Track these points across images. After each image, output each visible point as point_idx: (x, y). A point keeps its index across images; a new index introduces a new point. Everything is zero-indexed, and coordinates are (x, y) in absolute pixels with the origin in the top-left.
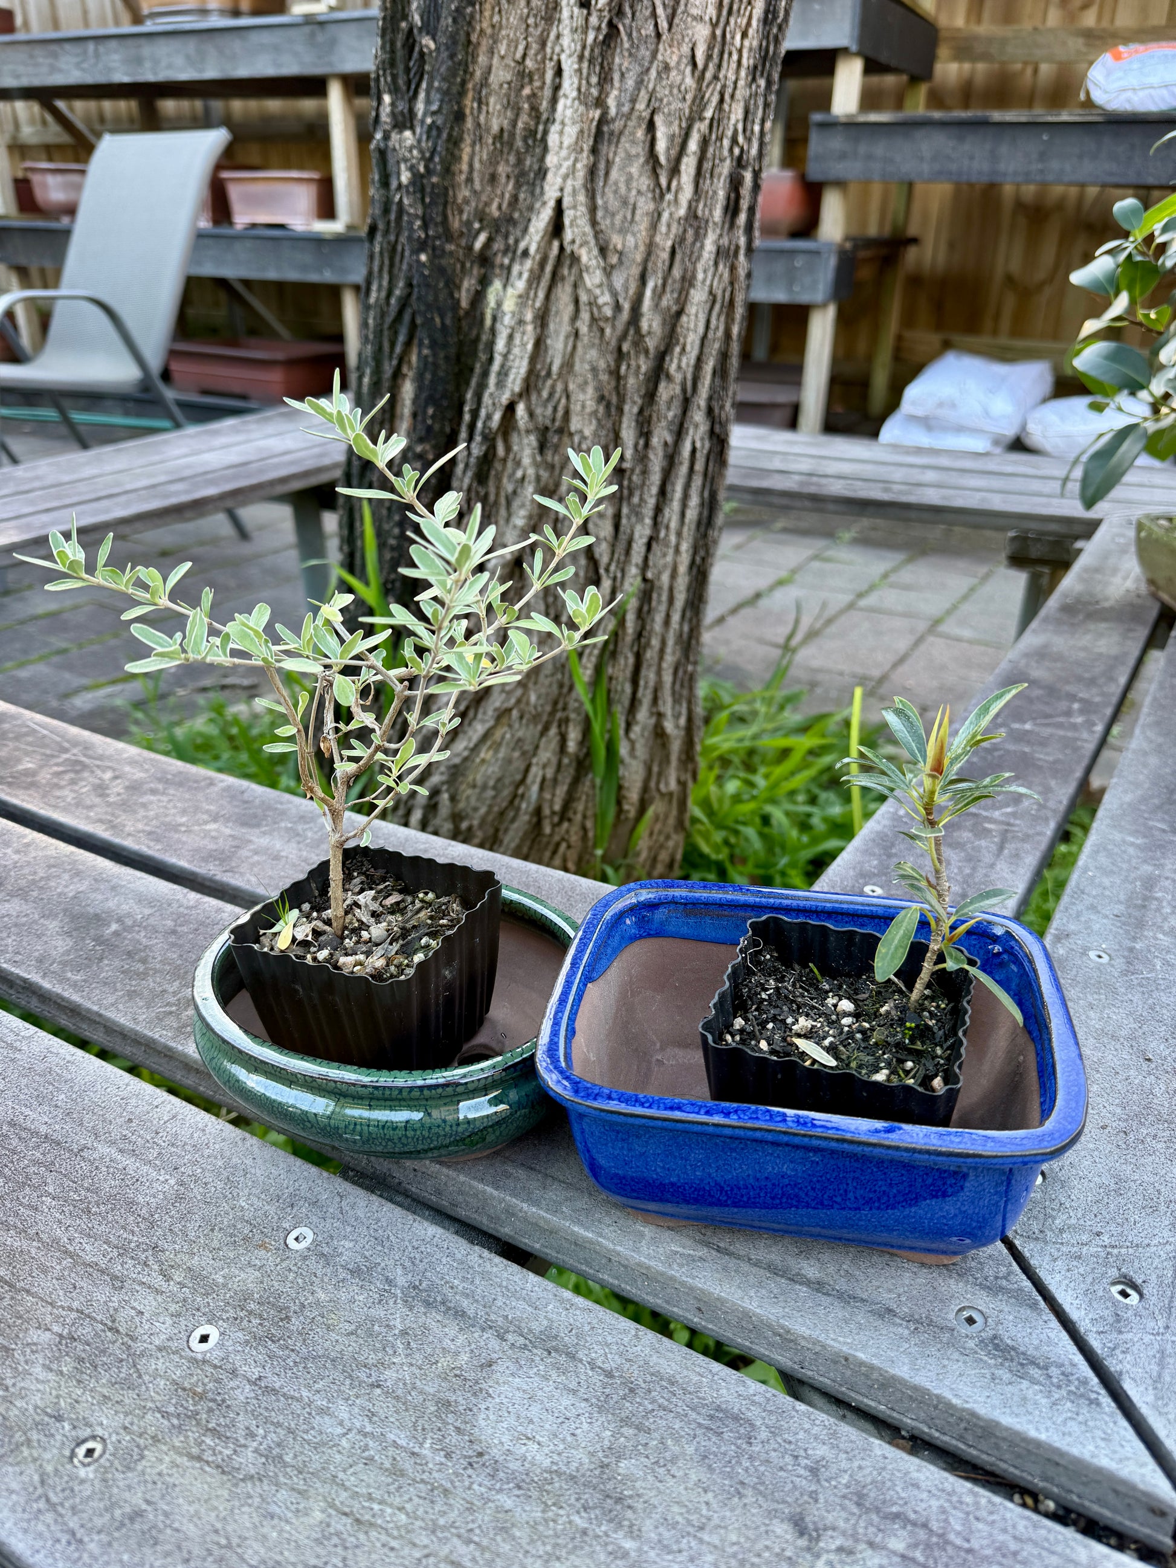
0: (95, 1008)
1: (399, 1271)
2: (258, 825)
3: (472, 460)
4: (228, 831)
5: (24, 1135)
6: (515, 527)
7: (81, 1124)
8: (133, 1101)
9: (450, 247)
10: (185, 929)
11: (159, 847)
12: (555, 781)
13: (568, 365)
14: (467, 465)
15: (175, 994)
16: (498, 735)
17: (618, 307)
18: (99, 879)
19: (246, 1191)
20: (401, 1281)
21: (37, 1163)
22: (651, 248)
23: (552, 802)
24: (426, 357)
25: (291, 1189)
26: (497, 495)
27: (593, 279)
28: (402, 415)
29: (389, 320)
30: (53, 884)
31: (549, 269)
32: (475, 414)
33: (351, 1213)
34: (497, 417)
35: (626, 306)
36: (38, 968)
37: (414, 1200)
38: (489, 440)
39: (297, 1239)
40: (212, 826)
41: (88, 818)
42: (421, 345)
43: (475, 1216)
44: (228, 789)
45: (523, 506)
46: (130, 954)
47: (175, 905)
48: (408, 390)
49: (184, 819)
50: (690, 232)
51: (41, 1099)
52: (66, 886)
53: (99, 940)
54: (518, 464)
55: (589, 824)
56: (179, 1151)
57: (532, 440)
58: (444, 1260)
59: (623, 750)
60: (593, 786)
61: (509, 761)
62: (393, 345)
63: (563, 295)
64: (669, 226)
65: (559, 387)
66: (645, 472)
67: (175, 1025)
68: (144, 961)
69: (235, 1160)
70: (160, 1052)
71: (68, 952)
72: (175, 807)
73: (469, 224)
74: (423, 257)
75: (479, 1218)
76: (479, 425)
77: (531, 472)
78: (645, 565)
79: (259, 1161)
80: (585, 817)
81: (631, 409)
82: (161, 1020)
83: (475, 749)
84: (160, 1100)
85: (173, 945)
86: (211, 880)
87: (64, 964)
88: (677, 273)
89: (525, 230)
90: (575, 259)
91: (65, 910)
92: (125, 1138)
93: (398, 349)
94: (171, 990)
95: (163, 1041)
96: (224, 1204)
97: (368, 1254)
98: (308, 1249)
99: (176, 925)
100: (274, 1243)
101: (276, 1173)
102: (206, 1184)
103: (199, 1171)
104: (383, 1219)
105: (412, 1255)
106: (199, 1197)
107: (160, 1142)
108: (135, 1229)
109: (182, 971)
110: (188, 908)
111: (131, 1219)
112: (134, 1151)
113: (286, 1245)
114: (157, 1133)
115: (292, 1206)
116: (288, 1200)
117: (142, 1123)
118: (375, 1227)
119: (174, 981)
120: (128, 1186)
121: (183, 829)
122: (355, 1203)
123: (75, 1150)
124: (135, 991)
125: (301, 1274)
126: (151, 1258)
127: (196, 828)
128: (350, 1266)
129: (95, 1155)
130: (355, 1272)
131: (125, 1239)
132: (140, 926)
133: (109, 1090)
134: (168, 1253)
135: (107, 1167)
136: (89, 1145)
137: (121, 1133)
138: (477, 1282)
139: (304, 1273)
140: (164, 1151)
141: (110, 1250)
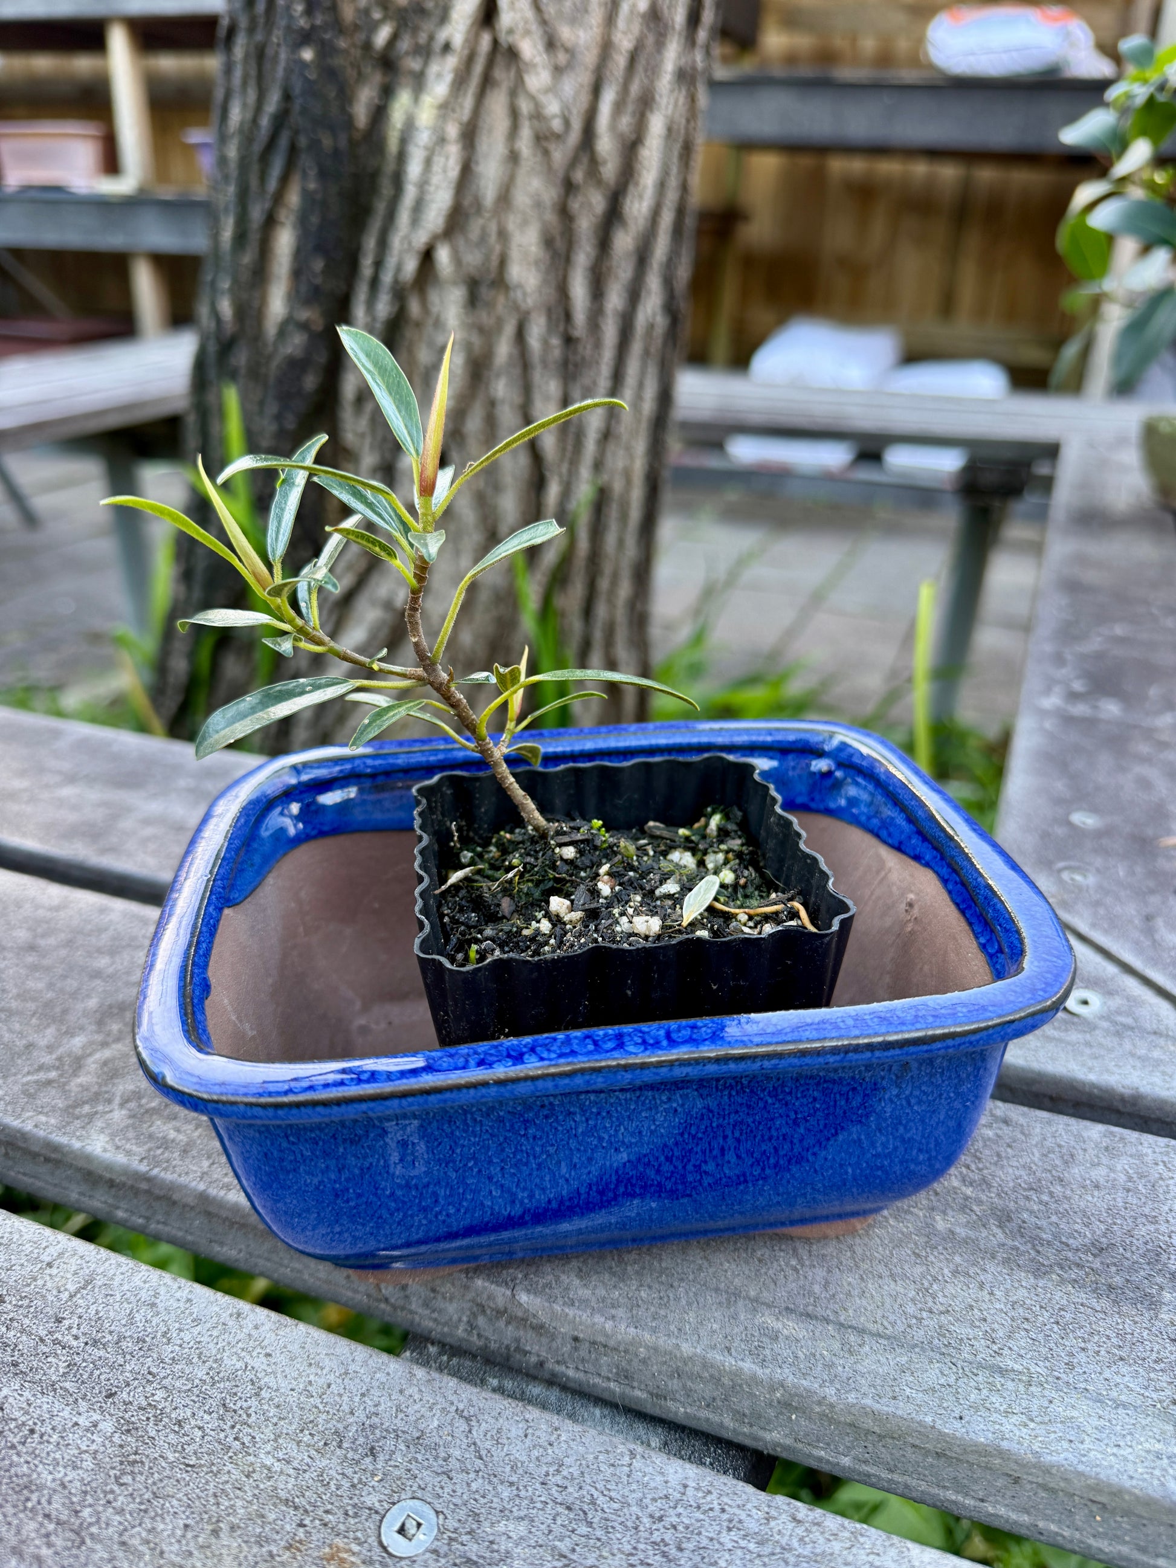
4: (96, 796)
9: (342, 43)
10: (52, 941)
13: (504, 198)
15: (50, 1048)
17: (567, 123)
19: (269, 1431)
22: (606, 47)
24: (311, 192)
25: (360, 1415)
27: (538, 80)
28: (277, 277)
29: (257, 148)
31: (478, 68)
32: (378, 264)
33: (498, 1454)
34: (411, 266)
35: (577, 125)
37: (564, 1388)
38: (400, 294)
39: (402, 1531)
40: (66, 791)
42: (305, 176)
43: (704, 1414)
48: (285, 241)
50: (650, 40)
54: (438, 324)
56: (110, 1355)
57: (460, 294)
58: (726, 1539)
62: (263, 177)
63: (497, 104)
64: (629, 21)
65: (493, 228)
66: (598, 345)
67: (61, 1104)
69: (229, 1363)
70: (35, 1156)
73: (366, 12)
74: (307, 55)
75: (715, 1418)
76: (387, 278)
77: (456, 336)
78: (598, 466)
81: (583, 258)
82: (31, 1096)
84: (53, 1251)
85: (34, 968)
88: (635, 88)
89: (444, 17)
90: (513, 54)
93: (272, 184)
94: (43, 1043)
95: (42, 1133)
96: (229, 1467)
97: (563, 1546)
98: (435, 1552)
99: (35, 937)
100: (356, 1548)
101: (322, 1381)
102: (179, 1423)
103: (160, 1394)
104: (567, 1461)
105: (656, 1537)
106: (171, 1457)
107: (68, 1339)
108: (45, 1551)
109: (58, 1010)
110: (51, 909)
111: (30, 1527)
112: (15, 1364)
113: (385, 1549)
114: (59, 1321)
115: (372, 1451)
116: (361, 1440)
117: (26, 1302)
118: (558, 1479)
119: (48, 1026)
120: (13, 1447)
121: (23, 796)
122: (499, 1432)
127: (44, 795)
140: (78, 1359)
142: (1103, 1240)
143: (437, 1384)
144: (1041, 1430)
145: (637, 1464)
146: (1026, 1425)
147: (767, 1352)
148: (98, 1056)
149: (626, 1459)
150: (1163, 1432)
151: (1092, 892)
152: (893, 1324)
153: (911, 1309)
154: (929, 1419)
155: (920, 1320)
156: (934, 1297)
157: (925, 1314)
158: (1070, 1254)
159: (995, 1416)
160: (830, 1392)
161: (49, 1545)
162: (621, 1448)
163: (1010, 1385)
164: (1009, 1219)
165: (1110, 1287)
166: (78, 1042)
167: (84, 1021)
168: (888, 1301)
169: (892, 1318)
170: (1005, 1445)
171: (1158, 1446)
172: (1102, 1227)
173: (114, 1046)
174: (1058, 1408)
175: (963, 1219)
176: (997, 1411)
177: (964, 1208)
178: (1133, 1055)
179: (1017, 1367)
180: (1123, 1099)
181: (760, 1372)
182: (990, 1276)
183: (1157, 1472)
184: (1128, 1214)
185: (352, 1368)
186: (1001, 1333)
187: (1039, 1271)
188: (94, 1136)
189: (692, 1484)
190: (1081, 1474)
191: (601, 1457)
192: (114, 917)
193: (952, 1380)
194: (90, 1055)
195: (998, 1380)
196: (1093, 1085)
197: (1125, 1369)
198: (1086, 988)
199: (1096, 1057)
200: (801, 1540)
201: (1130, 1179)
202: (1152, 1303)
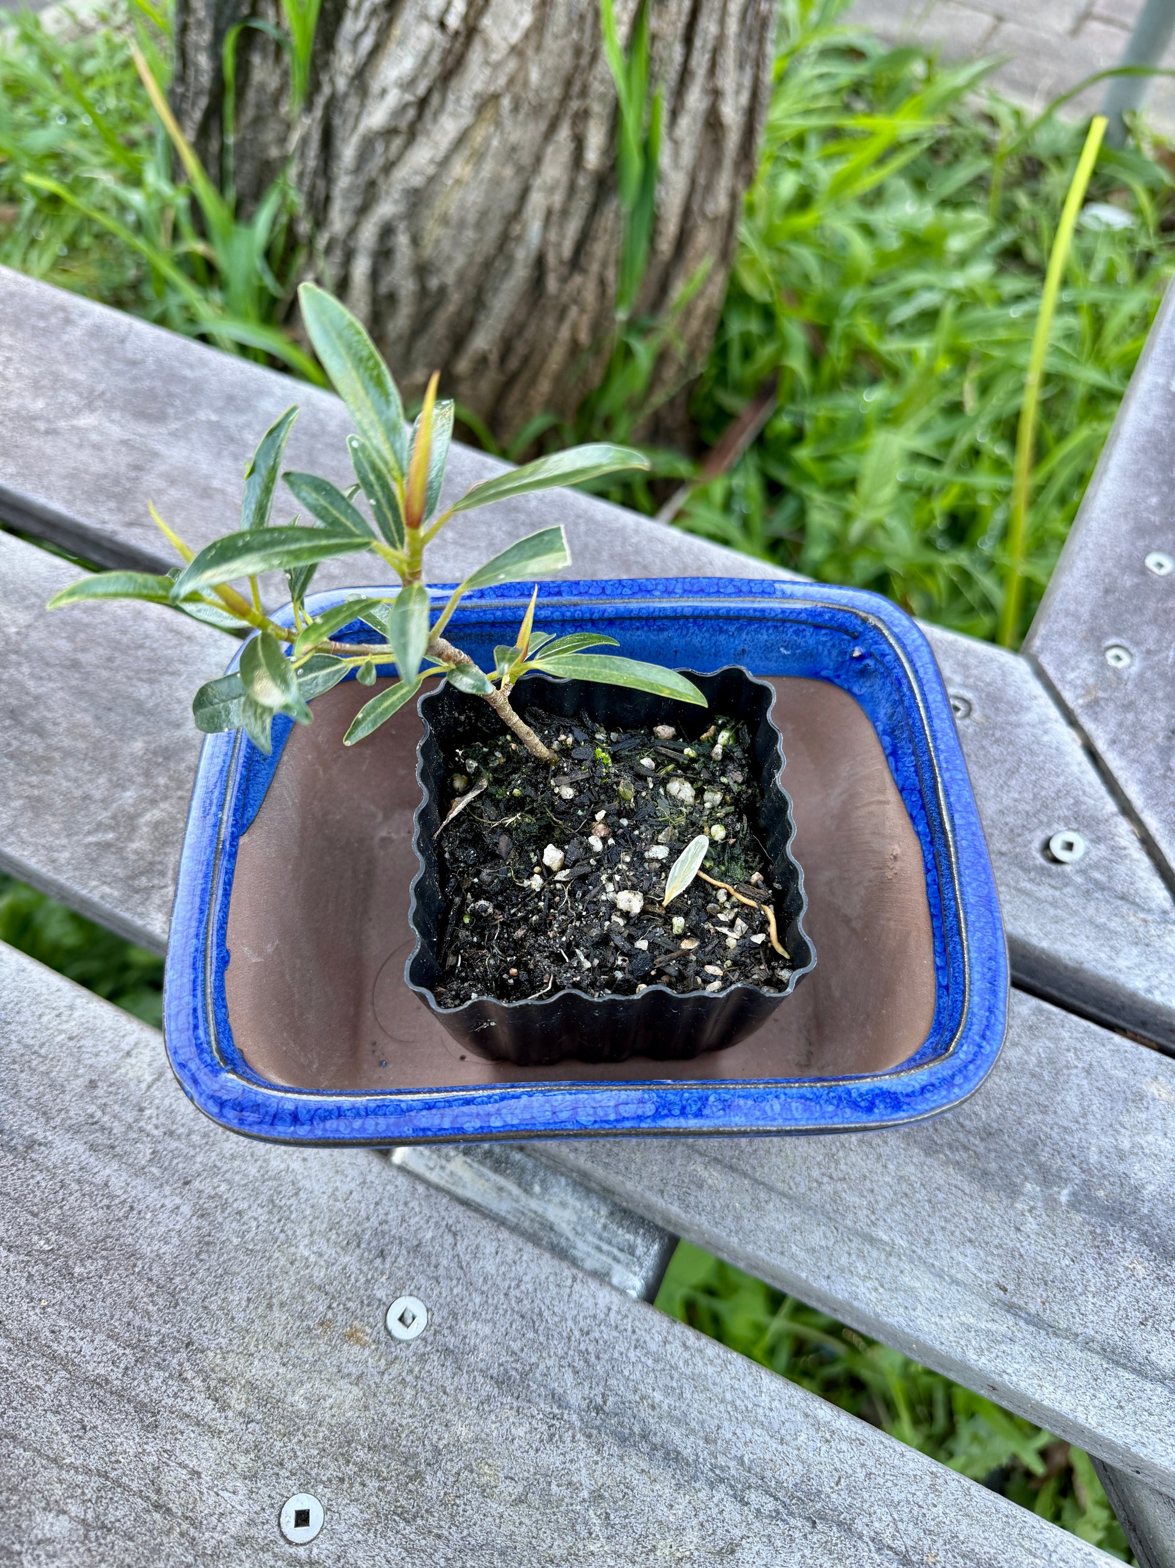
1: (569, 1376)
2: (159, 418)
4: (116, 432)
7: (16, 1095)
8: (88, 1043)
12: (565, 213)
15: (105, 802)
16: (478, 137)
19: (305, 1229)
20: (575, 1397)
23: (559, 245)
25: (374, 1222)
33: (475, 1267)
39: (401, 1319)
40: (86, 420)
44: (97, 332)
46: (14, 715)
49: (40, 404)
55: (611, 274)
58: (632, 1354)
59: (664, 159)
60: (617, 215)
61: (496, 182)
67: (120, 873)
68: (38, 730)
72: (19, 376)
80: (604, 265)
82: (94, 862)
83: (444, 163)
84: (131, 1040)
86: (111, 540)
92: (92, 1122)
94: (97, 795)
95: (108, 906)
96: (277, 1255)
97: (516, 1346)
98: (424, 1339)
99: (75, 650)
100: (369, 1331)
101: (346, 1188)
102: (240, 1213)
103: (223, 1187)
104: (526, 1279)
105: (582, 1347)
106: (235, 1241)
107: (149, 1128)
108: (150, 1307)
109: (106, 753)
111: (139, 1288)
112: (113, 1147)
113: (389, 1333)
114: (141, 1110)
115: (382, 1254)
116: (374, 1243)
117: (113, 1089)
118: (517, 1293)
119: (99, 775)
120: (119, 1220)
121: (42, 426)
122: (477, 1247)
123: (21, 1148)
124: (39, 799)
125: (423, 1390)
126: (187, 1365)
127: (62, 424)
128: (494, 1371)
129: (55, 1158)
130: (502, 1382)
131: (140, 1328)
132: (16, 652)
133: (45, 1019)
134: (211, 1354)
135: (79, 1182)
136: (40, 1137)
137: (85, 1110)
138: (687, 1395)
139: (427, 1388)
140: (160, 1147)
141: (120, 1351)
142: (995, 1125)
143: (433, 1200)
144: (886, 1296)
145: (577, 1287)
146: (876, 1290)
147: (692, 1199)
148: (148, 817)
149: (570, 1282)
150: (980, 1309)
151: (1130, 686)
152: (797, 1185)
153: (815, 1173)
154: (804, 1275)
155: (820, 1184)
156: (837, 1163)
157: (825, 1179)
158: (961, 1136)
159: (856, 1280)
160: (734, 1240)
161: (154, 1303)
162: (567, 1273)
163: (875, 1254)
165: (985, 1173)
166: (129, 796)
167: (131, 770)
168: (799, 1161)
169: (798, 1179)
170: (856, 1304)
171: (972, 1320)
172: (998, 1111)
173: (162, 805)
174: (906, 1279)
176: (858, 1275)
178: (1091, 922)
179: (885, 1238)
180: (1066, 967)
181: (683, 1215)
182: (888, 1150)
184: (1024, 1100)
185: (369, 1178)
186: (881, 1205)
187: (931, 1149)
188: (154, 915)
189: (614, 1308)
190: (905, 1334)
191: (551, 1279)
192: (150, 626)
193: (830, 1244)
194: (140, 815)
195: (867, 1247)
196: (1043, 951)
197: (970, 1250)
198: (1076, 830)
199: (1057, 920)
200: (686, 1362)
201: (1040, 1064)
202: (1013, 1192)
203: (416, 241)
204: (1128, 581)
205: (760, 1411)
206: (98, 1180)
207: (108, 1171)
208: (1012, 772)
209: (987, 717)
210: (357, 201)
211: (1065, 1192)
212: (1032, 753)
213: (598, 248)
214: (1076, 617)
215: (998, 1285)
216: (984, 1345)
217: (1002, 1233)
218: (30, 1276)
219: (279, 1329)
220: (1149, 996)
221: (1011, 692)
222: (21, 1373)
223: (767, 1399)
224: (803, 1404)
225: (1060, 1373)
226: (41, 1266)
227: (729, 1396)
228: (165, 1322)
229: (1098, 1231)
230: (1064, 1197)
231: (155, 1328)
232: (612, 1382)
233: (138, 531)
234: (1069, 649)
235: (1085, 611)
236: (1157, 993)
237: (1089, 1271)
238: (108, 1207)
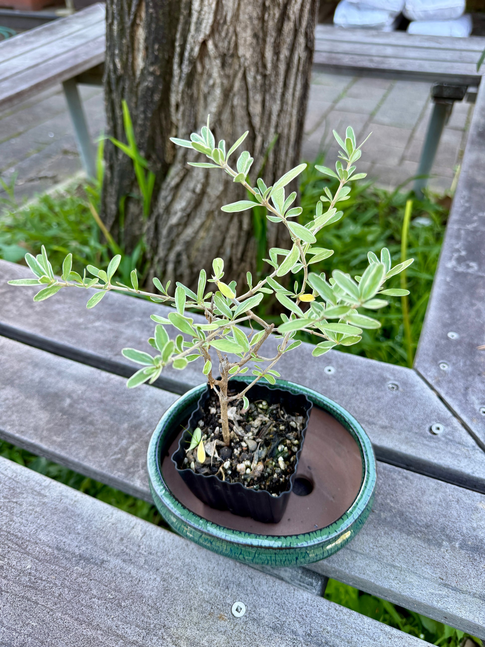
0: (76, 460)
1: (297, 624)
2: (122, 321)
3: (184, 75)
4: (108, 327)
5: (67, 555)
6: (210, 113)
7: (96, 545)
8: (119, 525)
10: (107, 398)
11: (74, 341)
12: (237, 244)
13: (236, 16)
14: (180, 78)
15: (117, 445)
16: (208, 224)
18: (49, 368)
19: (200, 581)
20: (300, 632)
21: (81, 575)
23: (236, 254)
24: (151, 14)
25: (223, 577)
26: (199, 93)
28: (139, 49)
30: (25, 373)
32: (183, 48)
33: (260, 589)
34: (197, 49)
36: (36, 435)
38: (192, 62)
39: (237, 610)
40: (97, 324)
41: (29, 324)
42: (147, 6)
45: (215, 100)
46: (83, 419)
47: (96, 382)
48: (141, 34)
49: (82, 320)
51: (70, 530)
52: (33, 374)
53: (64, 412)
54: (210, 76)
55: (254, 261)
56: (155, 557)
57: (218, 62)
58: (318, 614)
60: (255, 243)
61: (214, 237)
62: (130, 6)
65: (231, 29)
66: (277, 75)
67: (124, 467)
68: (92, 423)
69: (187, 560)
71: (48, 422)
72: (74, 312)
76: (186, 54)
77: (218, 81)
79: (200, 559)
80: (252, 259)
81: (270, 40)
82: (115, 465)
83: (197, 233)
84: (134, 523)
85: (104, 410)
86: (109, 361)
87: (49, 430)
91: (38, 392)
92: (123, 552)
93: (133, 9)
94: (114, 443)
95: (121, 479)
96: (191, 591)
97: (277, 615)
98: (246, 616)
99: (102, 396)
100: (226, 615)
101: (212, 566)
102: (177, 578)
103: (170, 570)
104: (278, 591)
105: (300, 613)
106: (177, 588)
107: (143, 552)
108: (150, 615)
109: (115, 429)
110: (104, 383)
111: (145, 608)
112: (131, 560)
113: (233, 615)
114: (139, 546)
115: (227, 588)
116: (224, 584)
117: (129, 540)
118: (275, 597)
119: (113, 436)
120: (136, 585)
121: (83, 326)
122: (260, 582)
123: (99, 563)
124: (94, 446)
125: (247, 634)
126: (164, 634)
127: (90, 326)
128: (271, 625)
129: (111, 566)
130: (274, 629)
131: (147, 622)
132: (82, 399)
133: (103, 519)
134: (172, 629)
135: (120, 573)
136: (105, 559)
137: (120, 548)
138: (339, 627)
139: (249, 633)
140: (147, 558)
141: (141, 631)
142: (429, 523)
143: (243, 567)
144: (402, 585)
145: (296, 592)
146: (398, 584)
148: (131, 448)
149: (293, 591)
150: (435, 587)
151: (449, 375)
152: (366, 550)
153: (371, 545)
154: (373, 581)
155: (373, 549)
156: (378, 541)
157: (375, 547)
158: (418, 528)
159: (391, 581)
160: (347, 571)
162: (291, 588)
163: (396, 571)
164: (403, 515)
165: (429, 540)
166: (124, 442)
167: (124, 433)
168: (365, 542)
169: (366, 548)
170: (392, 589)
171: (433, 591)
172: (430, 518)
173: (136, 444)
174: (408, 579)
175: (389, 514)
177: (390, 511)
178: (450, 452)
179: (398, 565)
180: (444, 468)
181: (328, 564)
182: (394, 535)
183: (431, 599)
184: (437, 514)
185: (220, 562)
186: (395, 554)
187: (409, 533)
188: (136, 480)
189: (310, 598)
190: (411, 598)
191: (286, 591)
193: (380, 569)
194: (129, 447)
195: (393, 569)
196: (435, 464)
197: (428, 567)
198: (440, 423)
199: (438, 453)
200: (337, 615)
201: (441, 501)
202: (440, 545)
203: (189, 257)
204: (443, 342)
205: (365, 630)
206: (127, 572)
207: (130, 568)
208: (415, 406)
209: (404, 389)
210: (168, 246)
211: (457, 543)
212: (420, 399)
213: (249, 254)
214: (428, 355)
215: (440, 578)
216: (438, 599)
217: (438, 560)
218: (107, 607)
219: (195, 618)
220: (474, 475)
221: (410, 381)
222: (107, 642)
223: (367, 626)
224: (380, 626)
225: (467, 606)
226: (110, 604)
227: (353, 626)
228: (155, 619)
229: (471, 556)
230: (457, 545)
231: (152, 622)
232: (312, 625)
233: (118, 357)
234: (427, 365)
235: (430, 353)
236: (476, 473)
237: (470, 570)
238: (131, 581)
